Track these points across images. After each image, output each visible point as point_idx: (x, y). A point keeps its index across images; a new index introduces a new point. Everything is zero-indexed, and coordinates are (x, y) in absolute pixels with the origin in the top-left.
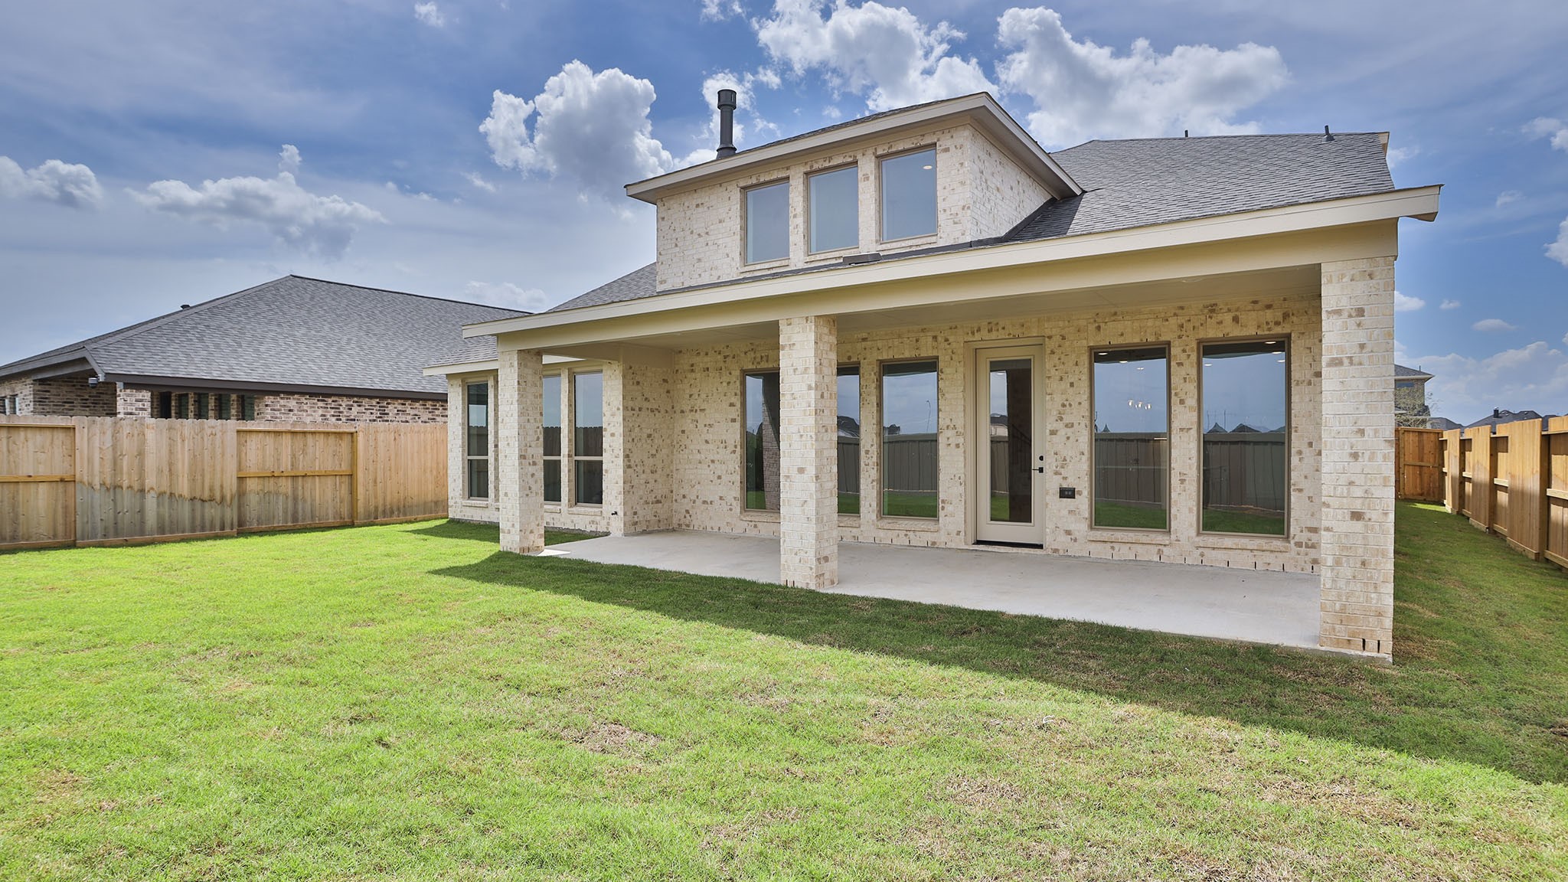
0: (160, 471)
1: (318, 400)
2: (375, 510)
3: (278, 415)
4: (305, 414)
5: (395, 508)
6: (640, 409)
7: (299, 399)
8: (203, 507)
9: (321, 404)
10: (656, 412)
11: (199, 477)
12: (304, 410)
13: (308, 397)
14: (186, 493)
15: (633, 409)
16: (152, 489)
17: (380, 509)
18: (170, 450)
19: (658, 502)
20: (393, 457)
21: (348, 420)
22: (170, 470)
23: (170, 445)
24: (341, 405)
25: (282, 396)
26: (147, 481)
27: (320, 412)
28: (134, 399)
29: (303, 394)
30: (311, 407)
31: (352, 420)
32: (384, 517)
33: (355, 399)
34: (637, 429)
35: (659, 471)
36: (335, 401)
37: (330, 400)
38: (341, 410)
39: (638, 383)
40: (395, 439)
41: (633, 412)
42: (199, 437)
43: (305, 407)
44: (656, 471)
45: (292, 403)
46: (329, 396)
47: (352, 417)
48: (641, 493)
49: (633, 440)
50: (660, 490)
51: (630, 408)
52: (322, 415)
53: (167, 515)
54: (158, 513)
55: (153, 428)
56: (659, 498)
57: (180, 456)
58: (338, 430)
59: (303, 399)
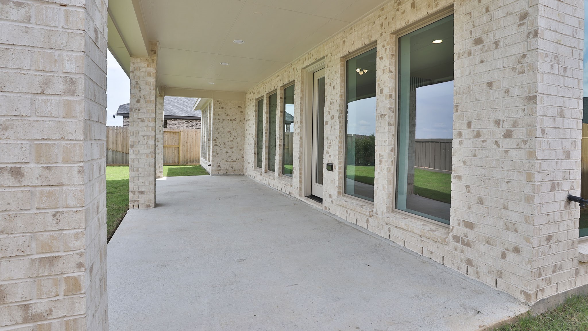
0: (113, 143)
1: (185, 121)
2: (187, 160)
3: (171, 126)
4: (180, 126)
5: (195, 160)
6: (223, 120)
7: (178, 121)
8: (126, 155)
9: (186, 123)
10: (234, 121)
11: (125, 146)
12: (180, 125)
13: (181, 120)
14: (121, 151)
15: (219, 120)
16: (110, 149)
17: (189, 160)
18: (116, 136)
19: (234, 161)
20: (194, 141)
21: (196, 128)
22: (116, 143)
23: (116, 135)
24: (193, 123)
25: (173, 120)
26: (109, 146)
27: (186, 125)
28: (126, 121)
29: (180, 119)
30: (183, 124)
31: (197, 128)
32: (190, 163)
33: (199, 121)
34: (221, 129)
35: (235, 148)
36: (192, 122)
37: (189, 121)
38: (194, 125)
39: (222, 108)
40: (195, 134)
41: (219, 121)
42: (125, 132)
43: (181, 124)
44: (233, 148)
45: (176, 122)
46: (189, 120)
47: (197, 127)
48: (223, 157)
49: (219, 133)
50: (235, 156)
51: (217, 119)
52: (187, 127)
53: (115, 157)
54: (112, 156)
55: (111, 129)
56: (235, 160)
57: (119, 138)
58: (175, 131)
59: (180, 121)
